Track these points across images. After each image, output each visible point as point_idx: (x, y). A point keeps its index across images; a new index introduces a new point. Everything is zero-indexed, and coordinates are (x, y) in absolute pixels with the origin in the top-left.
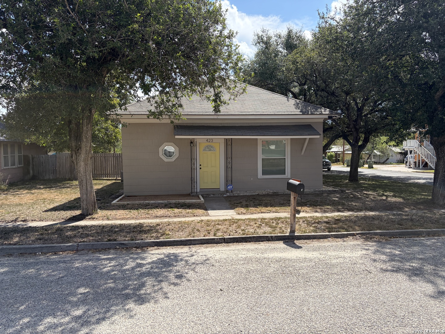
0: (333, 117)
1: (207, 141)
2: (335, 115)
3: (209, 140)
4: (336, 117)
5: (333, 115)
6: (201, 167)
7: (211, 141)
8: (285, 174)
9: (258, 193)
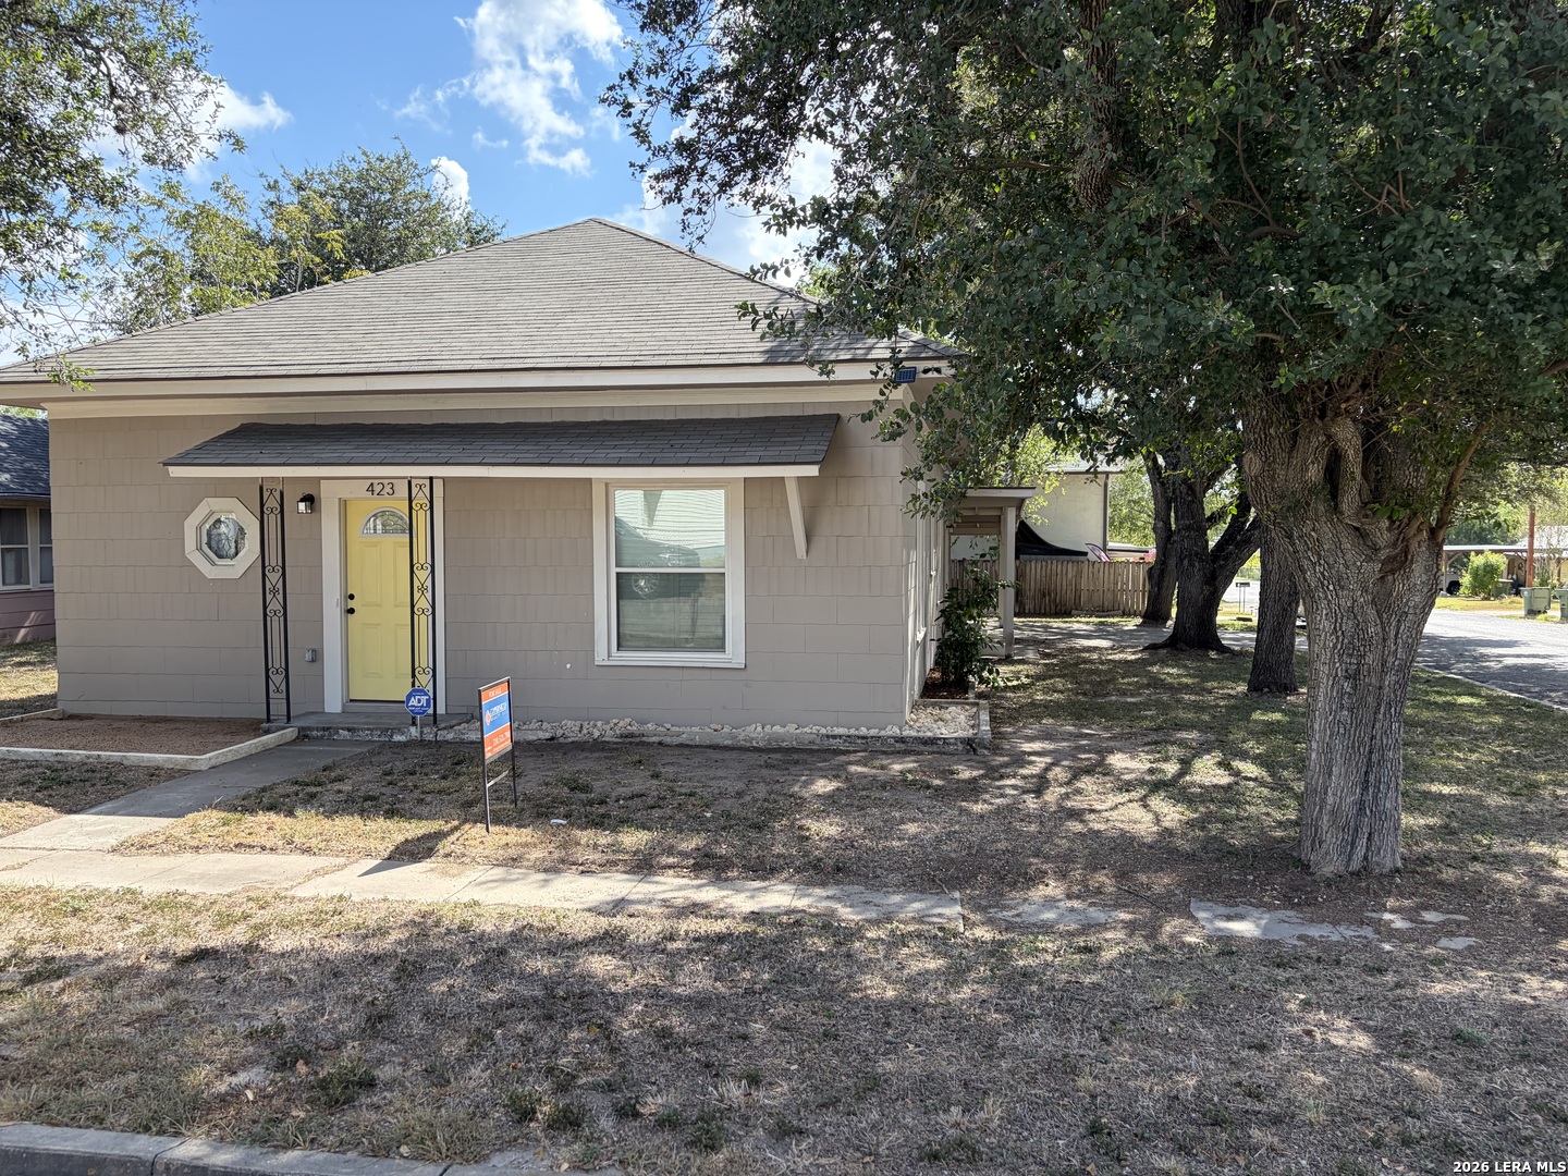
0: (926, 371)
1: (371, 489)
2: (936, 364)
3: (377, 488)
4: (938, 370)
5: (921, 366)
6: (351, 604)
7: (388, 489)
8: (721, 648)
9: (548, 735)
